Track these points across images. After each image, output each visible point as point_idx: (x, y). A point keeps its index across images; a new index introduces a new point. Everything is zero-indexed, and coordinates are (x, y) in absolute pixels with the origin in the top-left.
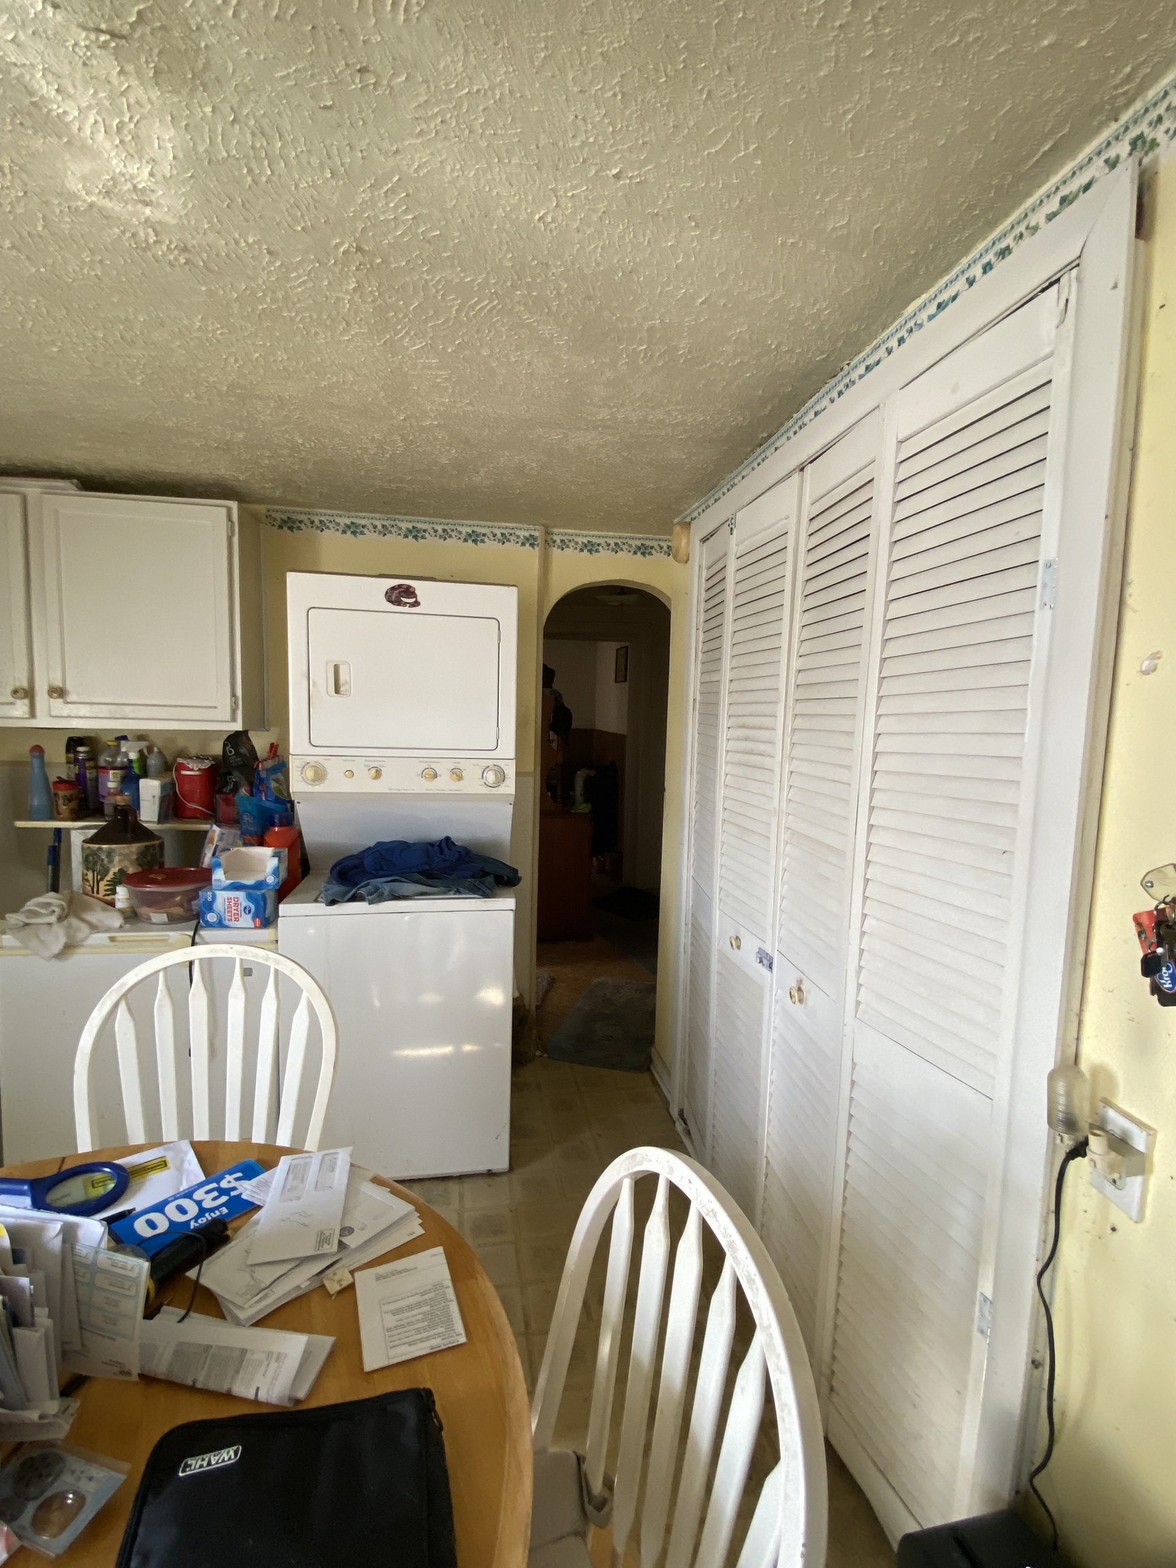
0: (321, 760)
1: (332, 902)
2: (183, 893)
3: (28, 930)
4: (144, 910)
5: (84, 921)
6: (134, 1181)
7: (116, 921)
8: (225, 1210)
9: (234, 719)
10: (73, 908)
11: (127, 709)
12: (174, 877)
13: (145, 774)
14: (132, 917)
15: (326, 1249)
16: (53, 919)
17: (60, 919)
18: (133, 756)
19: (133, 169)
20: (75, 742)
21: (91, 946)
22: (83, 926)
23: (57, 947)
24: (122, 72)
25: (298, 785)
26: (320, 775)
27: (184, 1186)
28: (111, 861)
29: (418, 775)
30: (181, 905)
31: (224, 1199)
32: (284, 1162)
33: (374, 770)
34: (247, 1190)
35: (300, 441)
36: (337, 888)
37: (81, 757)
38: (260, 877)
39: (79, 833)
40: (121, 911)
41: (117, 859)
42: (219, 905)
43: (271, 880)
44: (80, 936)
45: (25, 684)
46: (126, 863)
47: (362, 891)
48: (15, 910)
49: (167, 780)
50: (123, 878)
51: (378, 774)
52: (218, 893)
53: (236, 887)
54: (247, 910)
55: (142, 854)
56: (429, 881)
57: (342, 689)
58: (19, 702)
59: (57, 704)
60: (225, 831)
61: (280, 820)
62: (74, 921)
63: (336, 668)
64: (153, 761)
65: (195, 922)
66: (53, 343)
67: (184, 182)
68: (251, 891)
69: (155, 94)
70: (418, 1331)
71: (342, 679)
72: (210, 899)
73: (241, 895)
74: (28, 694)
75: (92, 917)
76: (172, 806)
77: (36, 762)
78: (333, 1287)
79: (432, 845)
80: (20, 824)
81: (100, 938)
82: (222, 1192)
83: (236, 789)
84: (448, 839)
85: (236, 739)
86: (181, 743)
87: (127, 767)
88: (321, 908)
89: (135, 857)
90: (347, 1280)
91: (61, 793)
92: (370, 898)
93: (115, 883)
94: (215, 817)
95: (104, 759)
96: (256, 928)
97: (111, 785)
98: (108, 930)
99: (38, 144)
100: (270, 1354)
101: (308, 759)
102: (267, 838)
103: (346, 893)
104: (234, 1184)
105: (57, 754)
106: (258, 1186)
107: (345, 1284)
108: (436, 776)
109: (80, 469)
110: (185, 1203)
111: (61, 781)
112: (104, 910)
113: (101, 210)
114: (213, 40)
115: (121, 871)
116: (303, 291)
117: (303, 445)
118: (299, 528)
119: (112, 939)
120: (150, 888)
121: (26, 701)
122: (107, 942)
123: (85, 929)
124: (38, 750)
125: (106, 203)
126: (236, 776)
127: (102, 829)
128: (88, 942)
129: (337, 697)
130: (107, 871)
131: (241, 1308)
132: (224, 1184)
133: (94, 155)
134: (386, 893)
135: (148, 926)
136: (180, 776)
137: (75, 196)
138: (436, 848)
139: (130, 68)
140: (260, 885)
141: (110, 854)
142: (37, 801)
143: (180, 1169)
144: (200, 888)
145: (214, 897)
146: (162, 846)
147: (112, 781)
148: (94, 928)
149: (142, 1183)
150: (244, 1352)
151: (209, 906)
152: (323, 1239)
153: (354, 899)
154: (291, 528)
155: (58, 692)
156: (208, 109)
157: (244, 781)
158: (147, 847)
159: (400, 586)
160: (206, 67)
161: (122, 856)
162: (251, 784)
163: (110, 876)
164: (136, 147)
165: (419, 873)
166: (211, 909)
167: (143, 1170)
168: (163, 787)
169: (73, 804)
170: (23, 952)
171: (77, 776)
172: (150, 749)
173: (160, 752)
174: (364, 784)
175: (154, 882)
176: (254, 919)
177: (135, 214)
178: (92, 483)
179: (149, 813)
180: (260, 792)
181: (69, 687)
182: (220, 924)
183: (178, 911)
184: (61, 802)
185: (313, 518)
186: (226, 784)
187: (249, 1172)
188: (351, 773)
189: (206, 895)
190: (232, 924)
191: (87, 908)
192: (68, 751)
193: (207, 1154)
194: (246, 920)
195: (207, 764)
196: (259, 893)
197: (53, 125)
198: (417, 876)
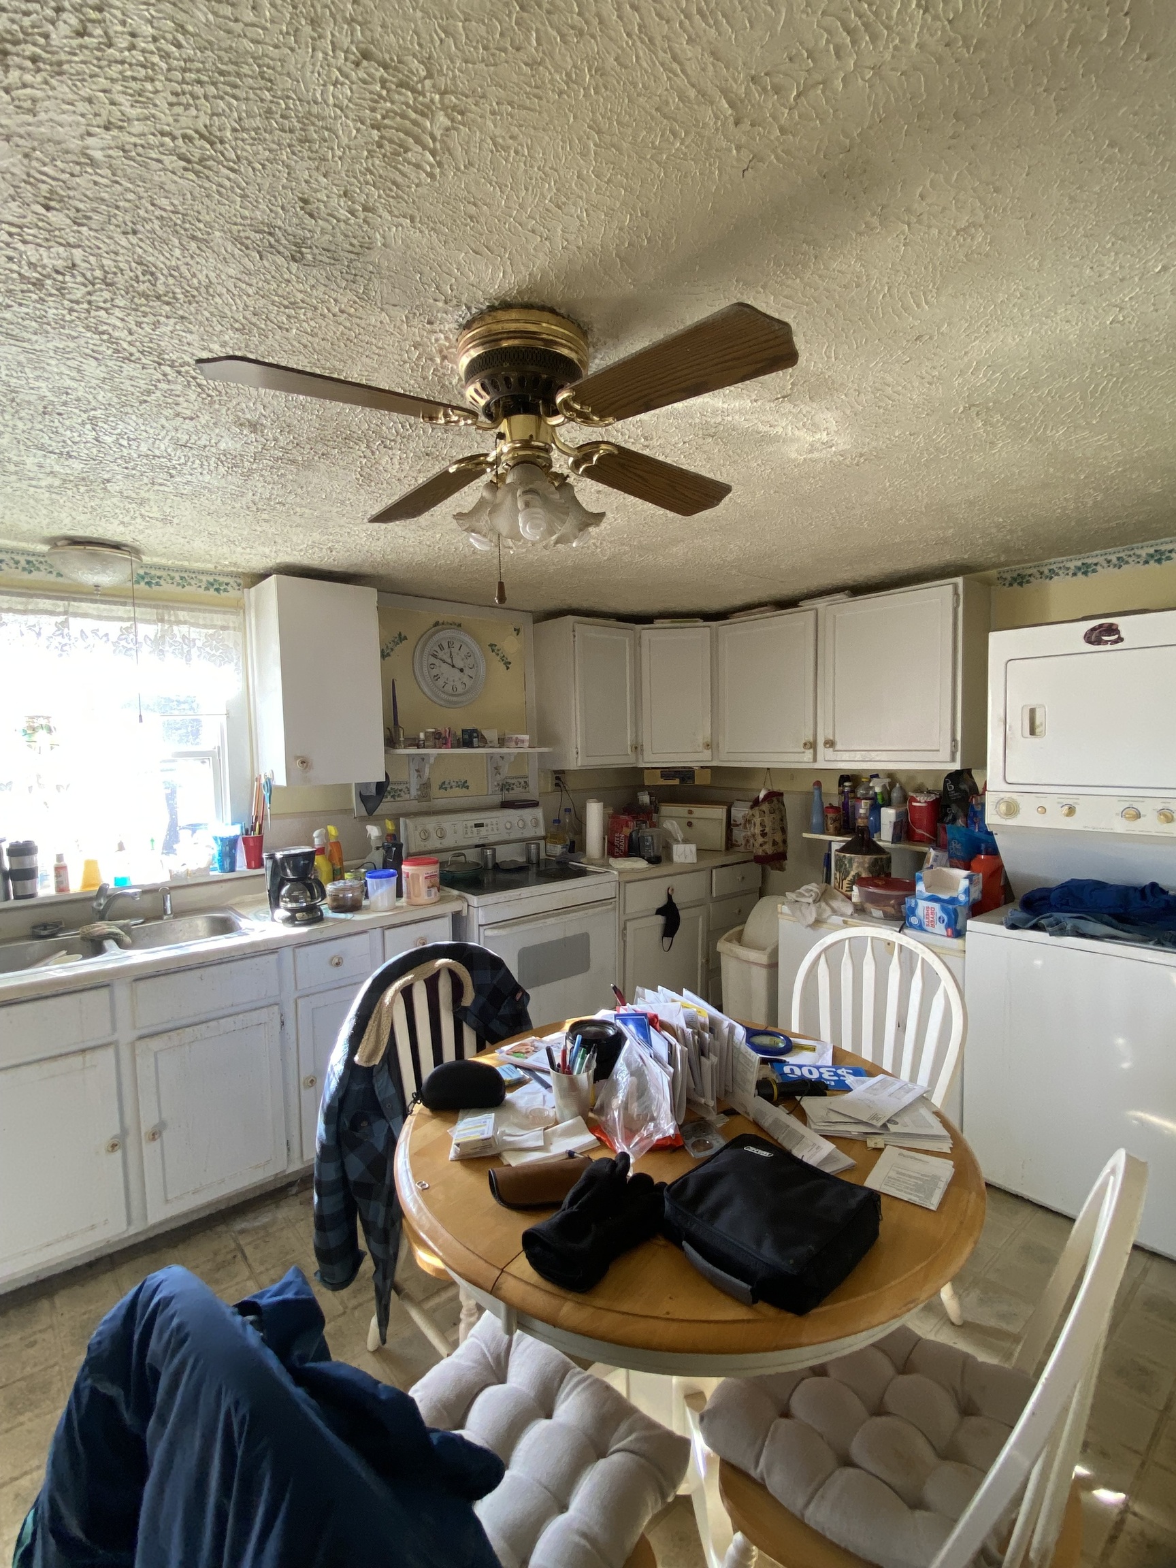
0: (1014, 796)
1: (1013, 927)
2: (896, 897)
3: (797, 905)
4: (868, 906)
5: (827, 904)
6: (794, 1051)
7: (849, 910)
8: (833, 1083)
9: (953, 760)
10: (823, 897)
11: (873, 754)
12: (890, 883)
13: (888, 803)
14: (860, 910)
15: (874, 1122)
16: (810, 900)
17: (815, 901)
18: (878, 790)
19: (818, 436)
20: (845, 778)
21: (830, 924)
22: (828, 909)
23: (811, 919)
24: (795, 405)
25: (992, 818)
26: (1012, 810)
27: (819, 1064)
28: (851, 866)
29: (1117, 814)
30: (893, 907)
31: (836, 1078)
32: (881, 1077)
33: (1067, 807)
34: (850, 1080)
35: (1001, 520)
36: (1021, 915)
37: (846, 789)
38: (954, 895)
39: (837, 842)
40: (855, 905)
41: (855, 865)
42: (920, 910)
43: (962, 898)
44: (825, 916)
45: (812, 740)
46: (860, 869)
47: (1043, 922)
48: (793, 891)
49: (902, 809)
50: (858, 880)
51: (1071, 811)
52: (919, 902)
53: (934, 899)
54: (941, 920)
55: (874, 864)
56: (1121, 926)
57: (1037, 730)
58: (807, 751)
59: (829, 752)
60: (939, 854)
61: (986, 849)
62: (823, 904)
63: (1032, 712)
64: (895, 794)
65: (902, 922)
66: (811, 524)
67: (847, 428)
68: (946, 905)
69: (814, 405)
70: (907, 1188)
71: (1038, 722)
72: (913, 905)
73: (937, 906)
74: (812, 745)
75: (835, 904)
76: (904, 831)
77: (816, 792)
78: (871, 1143)
79: (1135, 889)
80: (805, 835)
81: (837, 919)
82: (836, 1074)
83: (954, 820)
84: (1154, 885)
85: (954, 777)
86: (919, 780)
87: (874, 798)
88: (1002, 930)
89: (867, 865)
90: (880, 1145)
91: (830, 815)
92: (1049, 929)
93: (852, 883)
94: (936, 841)
95: (861, 792)
96: (948, 936)
97: (862, 811)
98: (842, 915)
99: (771, 449)
100: (814, 1145)
101: (1002, 795)
102: (973, 864)
103: (1028, 921)
104: (845, 1074)
105: (831, 787)
106: (857, 1081)
107: (878, 1146)
108: (1138, 816)
109: (851, 583)
110: (814, 1071)
111: (831, 807)
112: (843, 901)
113: (810, 459)
114: (830, 374)
115: (858, 875)
116: (948, 442)
117: (1004, 521)
118: (1028, 582)
119: (845, 922)
120: (871, 889)
121: (811, 751)
122: (841, 923)
123: (828, 911)
124: (818, 784)
125: (810, 456)
126: (954, 809)
127: (848, 843)
128: (829, 921)
129: (1033, 740)
130: (848, 873)
131: (815, 1124)
132: (839, 1072)
133: (798, 439)
134: (1069, 927)
135: (870, 918)
136: (911, 806)
137: (796, 459)
138: (1138, 894)
139: (797, 403)
140: (953, 901)
141: (850, 860)
142: (816, 819)
143: (821, 1055)
144: (907, 896)
145: (916, 904)
146: (889, 860)
147: (863, 809)
148: (834, 912)
149: (798, 1053)
150: (803, 1137)
151: (913, 911)
152: (875, 1117)
153: (1036, 927)
154: (1021, 584)
155: (830, 744)
156: (843, 397)
157: (961, 814)
158: (876, 859)
159: (1101, 626)
160: (833, 383)
161: (859, 864)
162: (966, 816)
163: (850, 877)
164: (815, 428)
165: (1110, 915)
166: (913, 913)
167: (802, 1048)
168: (898, 815)
169: (837, 824)
170: (791, 918)
171: (843, 803)
172: (892, 785)
173: (901, 787)
174: (1056, 820)
175: (876, 886)
176: (947, 928)
177: (828, 452)
178: (859, 590)
179: (885, 837)
180: (975, 823)
181: (837, 739)
182: (920, 928)
183: (891, 910)
184: (829, 822)
185: (1042, 569)
186: (947, 815)
187: (857, 1073)
188: (1044, 810)
189: (910, 902)
190: (930, 929)
191: (834, 897)
192: (839, 786)
193: (839, 1057)
194: (940, 928)
195: (932, 798)
196: (950, 907)
197: (776, 439)
198: (1106, 918)
